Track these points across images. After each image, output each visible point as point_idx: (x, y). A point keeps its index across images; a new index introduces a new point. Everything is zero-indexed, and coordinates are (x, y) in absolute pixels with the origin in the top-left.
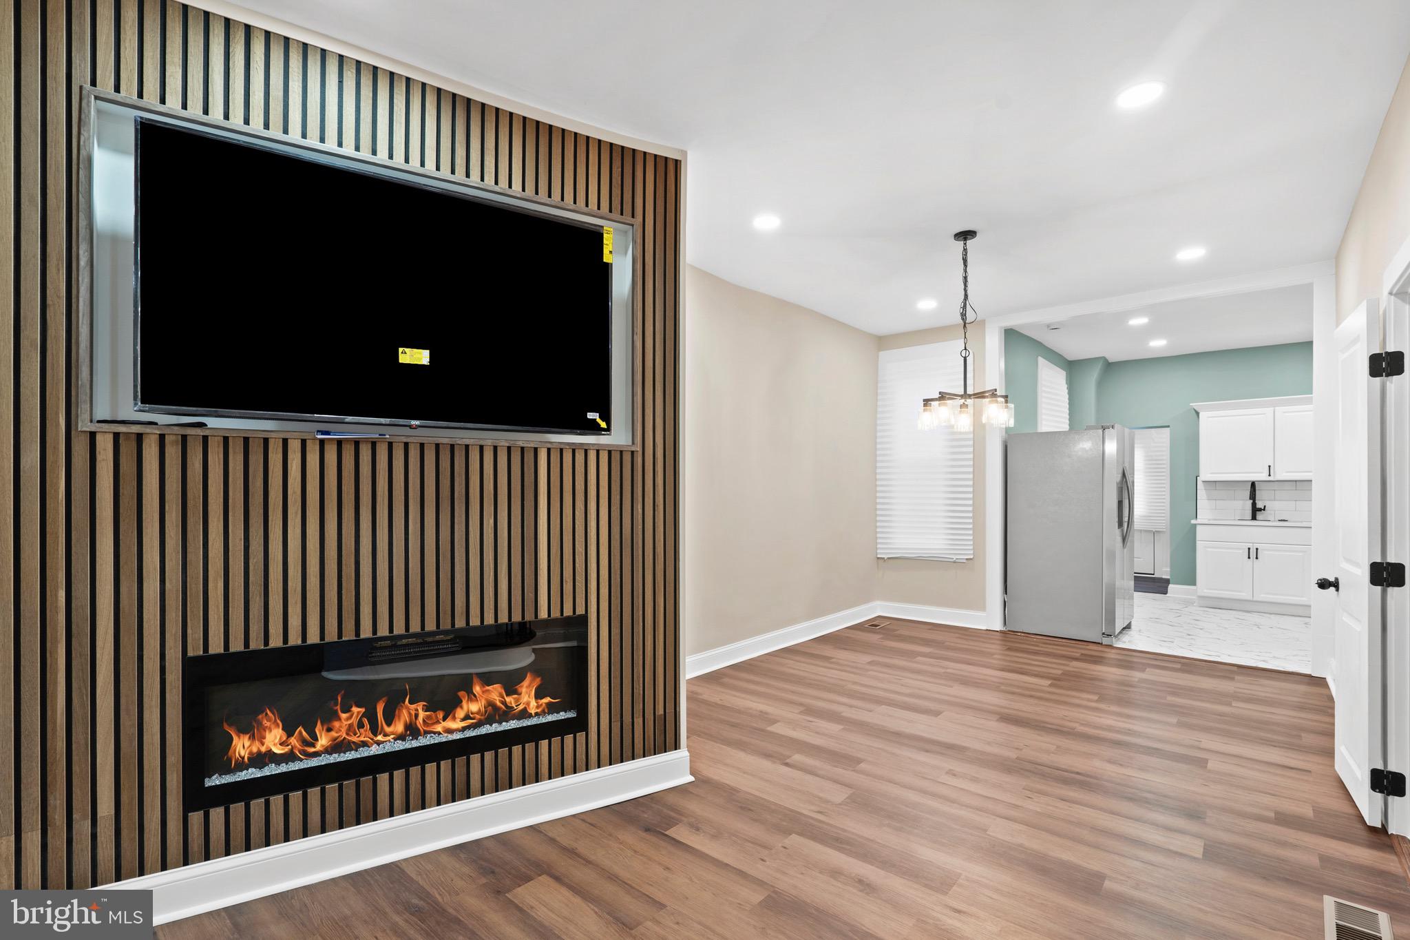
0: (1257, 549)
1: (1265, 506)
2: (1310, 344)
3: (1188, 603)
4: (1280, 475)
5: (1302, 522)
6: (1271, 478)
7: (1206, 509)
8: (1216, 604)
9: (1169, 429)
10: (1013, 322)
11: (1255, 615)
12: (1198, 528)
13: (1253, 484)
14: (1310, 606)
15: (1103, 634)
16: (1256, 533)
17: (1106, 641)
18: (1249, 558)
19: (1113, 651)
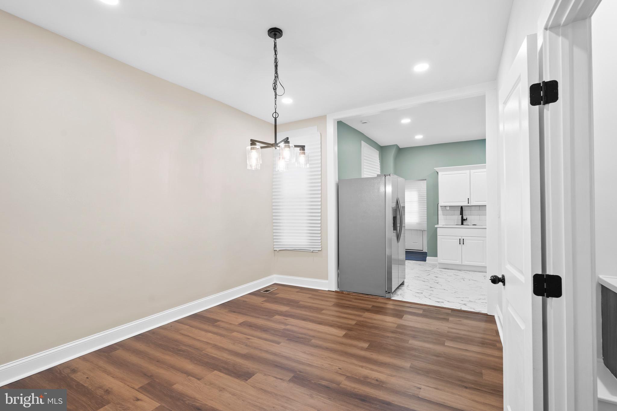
0: (463, 239)
1: (467, 218)
2: (484, 141)
3: (434, 266)
4: (473, 203)
5: (482, 226)
6: (469, 205)
7: (442, 220)
8: (446, 267)
9: (426, 181)
10: (342, 116)
11: (462, 272)
12: (438, 229)
13: (462, 207)
14: (486, 267)
15: (386, 292)
16: (463, 232)
17: (387, 296)
18: (460, 244)
19: (391, 302)
